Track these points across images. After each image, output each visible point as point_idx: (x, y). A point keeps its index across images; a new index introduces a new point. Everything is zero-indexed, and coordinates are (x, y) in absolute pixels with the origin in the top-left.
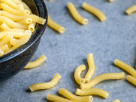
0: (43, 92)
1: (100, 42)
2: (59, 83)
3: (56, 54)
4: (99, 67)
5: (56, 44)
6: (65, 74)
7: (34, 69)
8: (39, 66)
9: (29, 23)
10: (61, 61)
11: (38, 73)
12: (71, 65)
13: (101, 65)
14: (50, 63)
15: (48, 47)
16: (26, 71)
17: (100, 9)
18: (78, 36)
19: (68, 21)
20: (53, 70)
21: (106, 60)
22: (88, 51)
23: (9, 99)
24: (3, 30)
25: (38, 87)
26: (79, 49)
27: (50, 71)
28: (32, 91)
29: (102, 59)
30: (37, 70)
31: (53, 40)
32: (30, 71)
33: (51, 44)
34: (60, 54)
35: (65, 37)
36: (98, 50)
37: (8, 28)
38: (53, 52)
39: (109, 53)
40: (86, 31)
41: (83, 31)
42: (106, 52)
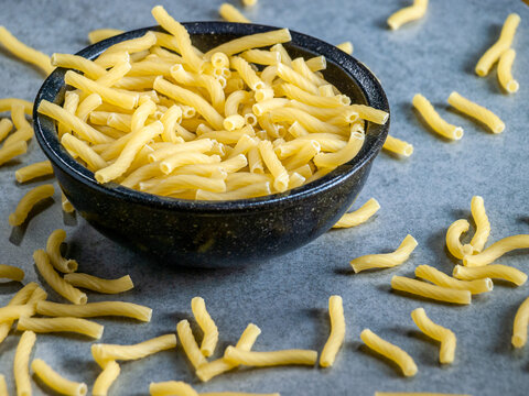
0: (379, 274)
1: (495, 176)
2: (412, 256)
3: (399, 200)
4: (498, 225)
5: (396, 180)
6: (424, 240)
7: (354, 230)
8: (364, 223)
9: (352, 122)
10: (411, 214)
11: (364, 237)
12: (436, 221)
13: (503, 221)
14: (388, 218)
15: (378, 186)
16: (337, 233)
17: (489, 107)
18: (444, 165)
19: (416, 132)
20: (395, 232)
21: (513, 212)
22: (470, 194)
23: (306, 287)
24: (293, 138)
25: (369, 262)
26: (449, 189)
27: (388, 234)
28: (356, 271)
29: (503, 210)
30: (361, 231)
31: (388, 172)
32: (345, 234)
33: (385, 181)
34: (407, 200)
35: (414, 165)
36: (491, 192)
37: (304, 133)
38: (390, 196)
39: (517, 198)
40: (460, 153)
41: (454, 155)
42: (510, 195)
